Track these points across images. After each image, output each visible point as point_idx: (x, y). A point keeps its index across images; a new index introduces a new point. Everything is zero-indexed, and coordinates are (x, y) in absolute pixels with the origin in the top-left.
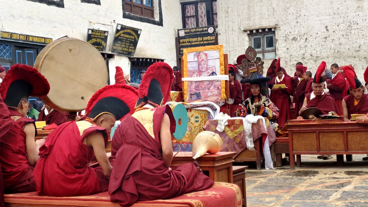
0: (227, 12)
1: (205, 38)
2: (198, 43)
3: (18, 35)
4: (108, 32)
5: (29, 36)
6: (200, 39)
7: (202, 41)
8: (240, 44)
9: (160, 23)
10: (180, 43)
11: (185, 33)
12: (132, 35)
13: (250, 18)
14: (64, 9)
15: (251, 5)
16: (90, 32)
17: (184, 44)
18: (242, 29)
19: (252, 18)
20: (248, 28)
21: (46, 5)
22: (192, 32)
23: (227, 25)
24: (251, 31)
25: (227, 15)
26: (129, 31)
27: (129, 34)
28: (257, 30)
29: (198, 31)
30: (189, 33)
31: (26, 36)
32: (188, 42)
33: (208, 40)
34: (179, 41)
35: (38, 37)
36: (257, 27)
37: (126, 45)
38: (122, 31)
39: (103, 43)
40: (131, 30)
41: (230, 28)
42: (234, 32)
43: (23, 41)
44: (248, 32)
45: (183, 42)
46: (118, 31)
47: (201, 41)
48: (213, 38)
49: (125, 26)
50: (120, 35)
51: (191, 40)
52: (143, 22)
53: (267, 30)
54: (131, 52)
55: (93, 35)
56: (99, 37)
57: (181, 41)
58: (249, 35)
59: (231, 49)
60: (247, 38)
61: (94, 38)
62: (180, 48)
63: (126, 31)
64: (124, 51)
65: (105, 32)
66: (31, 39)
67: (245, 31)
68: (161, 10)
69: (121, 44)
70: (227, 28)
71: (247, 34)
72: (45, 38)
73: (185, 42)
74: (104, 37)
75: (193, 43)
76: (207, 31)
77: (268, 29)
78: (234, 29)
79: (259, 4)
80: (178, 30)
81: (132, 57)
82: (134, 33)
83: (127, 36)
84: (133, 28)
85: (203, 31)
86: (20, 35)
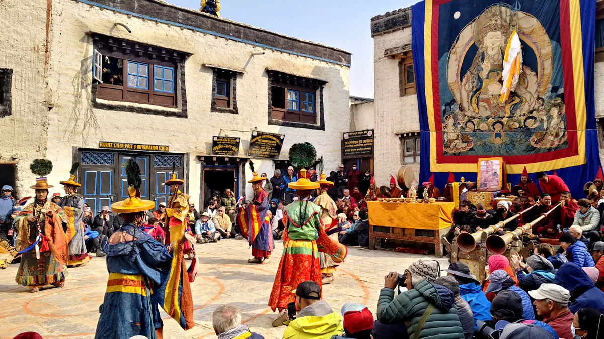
0: (382, 116)
1: (365, 141)
2: (359, 145)
3: (122, 145)
4: (239, 138)
5: (136, 145)
6: (360, 141)
7: (363, 143)
8: (392, 147)
9: (322, 127)
10: (345, 145)
11: (349, 136)
12: (274, 140)
13: (402, 122)
14: (187, 119)
15: (403, 109)
16: (216, 139)
17: (348, 146)
18: (395, 132)
19: (404, 122)
20: (400, 132)
21: (164, 116)
22: (354, 135)
23: (382, 129)
24: (402, 135)
25: (382, 119)
26: (268, 136)
27: (270, 139)
28: (408, 134)
29: (360, 134)
30: (352, 135)
31: (132, 145)
32: (351, 144)
33: (367, 143)
34: (345, 143)
35: (149, 145)
36: (407, 131)
37: (267, 149)
38: (260, 137)
39: (234, 148)
40: (271, 135)
41: (384, 131)
42: (388, 136)
43: (129, 149)
44: (400, 136)
45: (348, 144)
46: (253, 137)
47: (361, 143)
48: (371, 140)
49: (263, 132)
50: (257, 141)
51: (353, 142)
52: (296, 127)
53: (416, 134)
54: (275, 155)
55: (219, 141)
56: (228, 143)
57: (346, 143)
58: (401, 138)
59: (385, 151)
60: (398, 142)
61: (222, 144)
62: (344, 150)
63: (264, 136)
64: (264, 155)
65: (235, 138)
66: (139, 147)
67: (397, 134)
68: (323, 116)
69: (260, 148)
70: (382, 131)
71: (398, 138)
72: (158, 146)
73: (349, 144)
74: (234, 143)
75: (355, 145)
76: (367, 134)
77: (412, 133)
78: (388, 132)
79: (410, 108)
80: (344, 133)
81: (276, 159)
82: (275, 138)
83: (267, 141)
84: (273, 134)
85: (363, 134)
86: (124, 144)
